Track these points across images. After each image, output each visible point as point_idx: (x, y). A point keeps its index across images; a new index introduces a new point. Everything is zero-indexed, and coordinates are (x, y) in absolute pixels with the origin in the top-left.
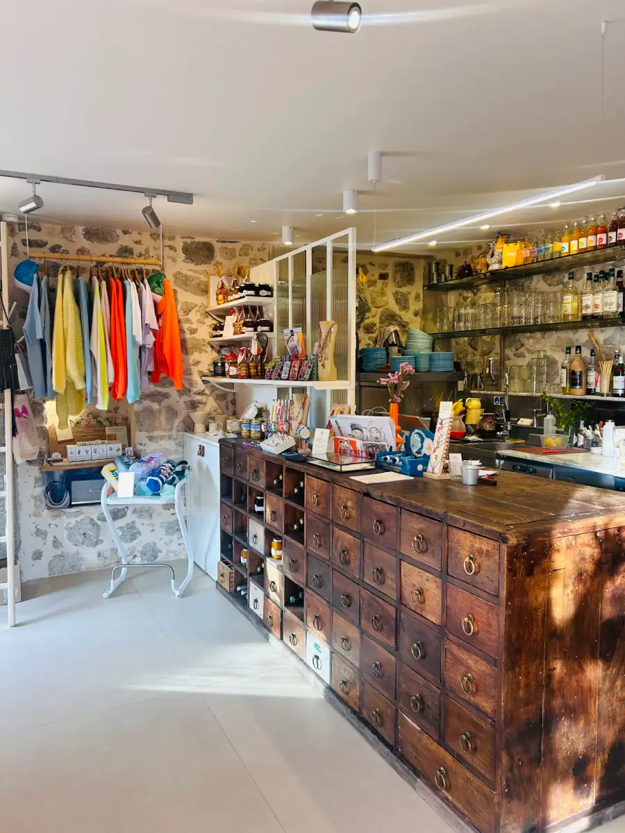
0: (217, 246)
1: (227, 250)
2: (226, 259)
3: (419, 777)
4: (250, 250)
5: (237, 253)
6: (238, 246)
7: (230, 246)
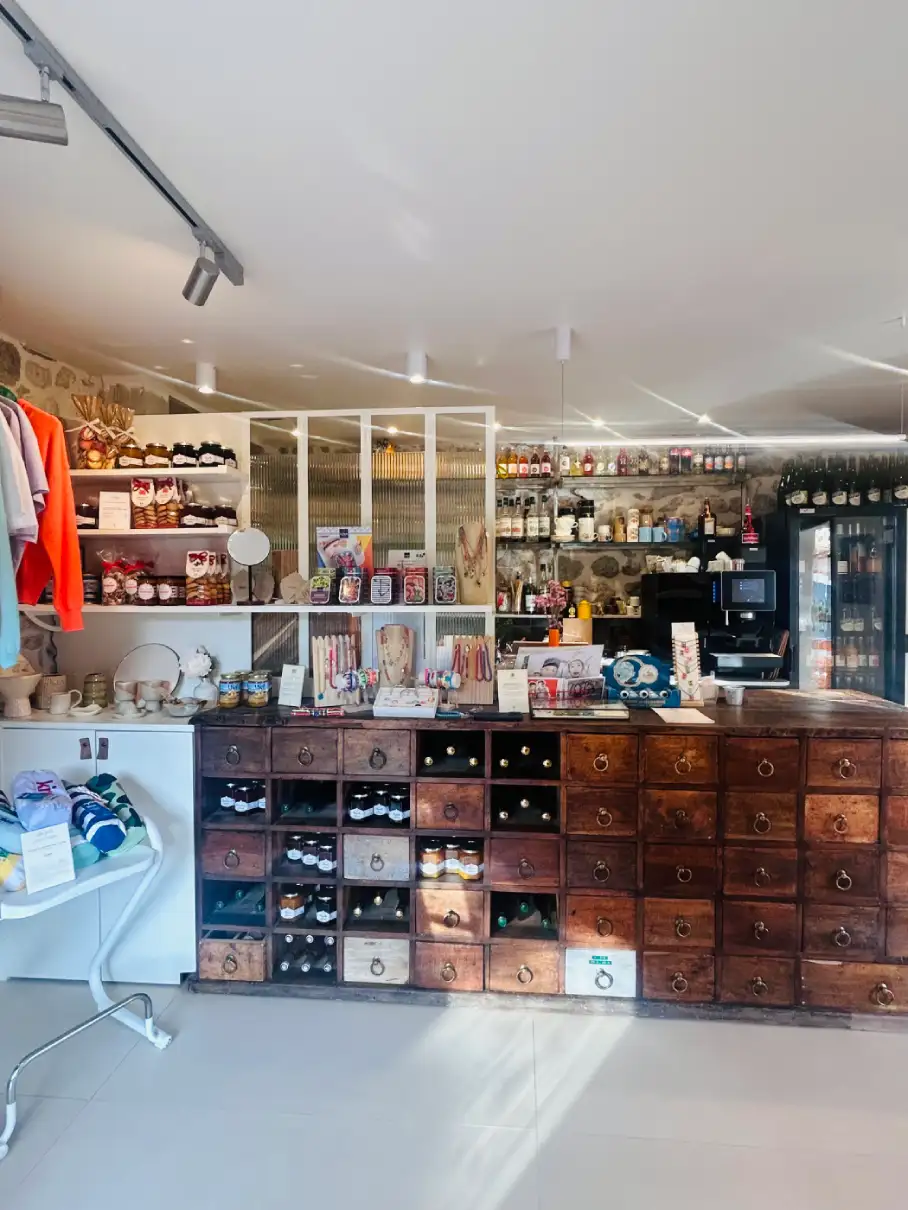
0: (25, 357)
1: (40, 371)
2: (36, 385)
3: (850, 1013)
4: (71, 380)
5: (54, 381)
6: (55, 368)
7: (43, 363)
